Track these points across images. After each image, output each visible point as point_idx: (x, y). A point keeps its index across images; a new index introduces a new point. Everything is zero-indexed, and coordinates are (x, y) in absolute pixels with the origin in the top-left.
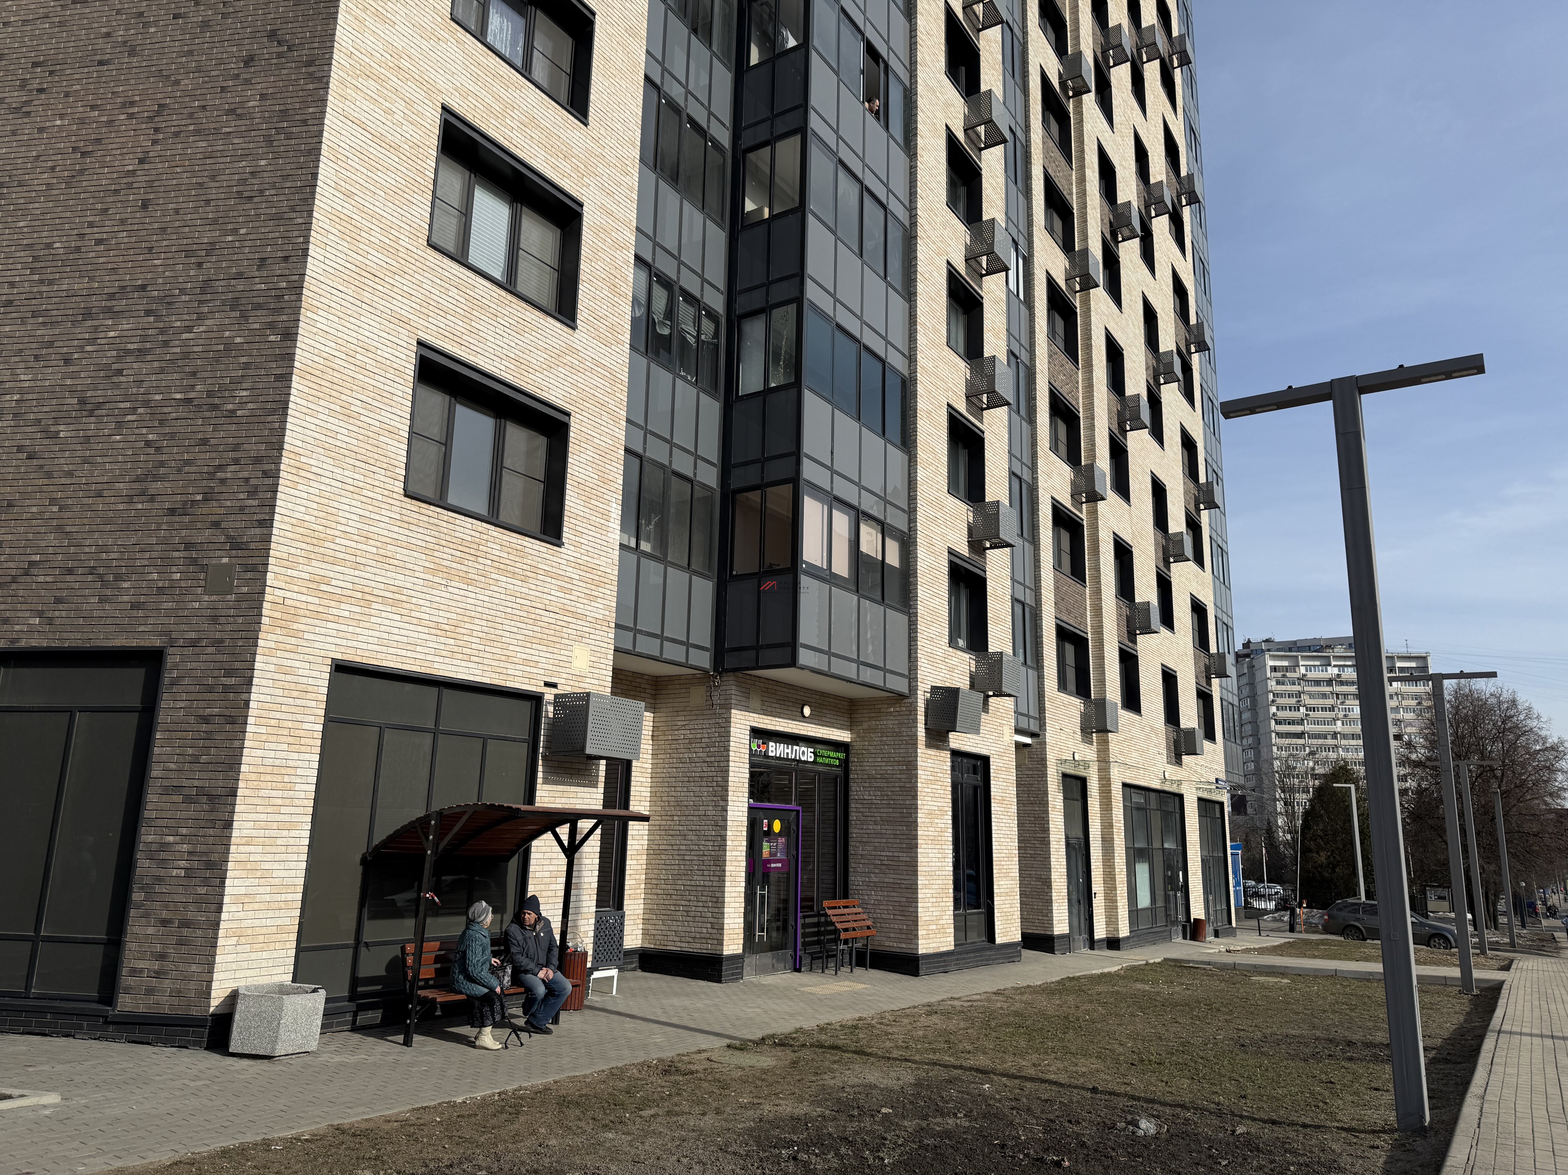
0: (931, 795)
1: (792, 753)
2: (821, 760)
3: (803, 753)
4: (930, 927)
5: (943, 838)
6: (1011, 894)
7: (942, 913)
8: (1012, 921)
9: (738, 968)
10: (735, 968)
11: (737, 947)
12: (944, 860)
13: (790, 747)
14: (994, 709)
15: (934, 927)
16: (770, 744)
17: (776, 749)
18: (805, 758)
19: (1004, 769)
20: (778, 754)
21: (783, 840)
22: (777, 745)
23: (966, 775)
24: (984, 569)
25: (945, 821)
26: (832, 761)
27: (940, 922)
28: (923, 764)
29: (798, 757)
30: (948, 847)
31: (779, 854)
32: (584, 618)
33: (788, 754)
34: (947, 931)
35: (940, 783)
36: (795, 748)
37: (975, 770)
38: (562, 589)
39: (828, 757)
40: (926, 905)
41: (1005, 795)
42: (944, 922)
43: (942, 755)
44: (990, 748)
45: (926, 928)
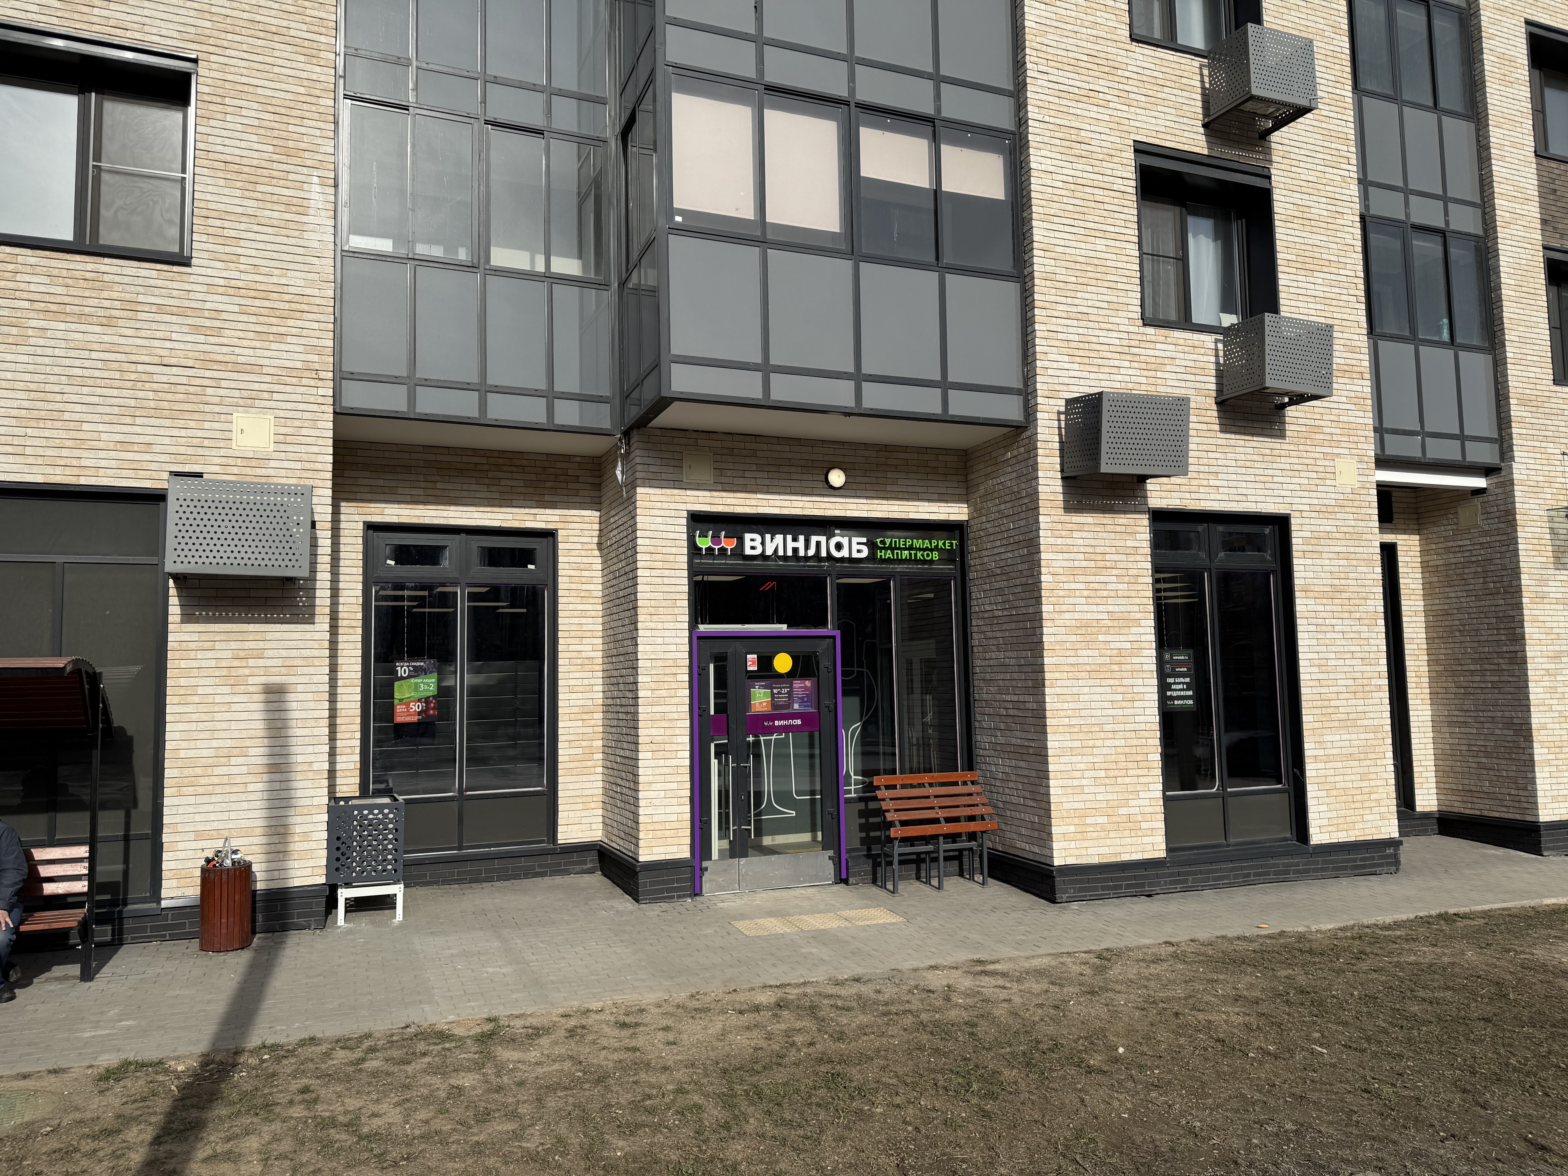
0: (1086, 593)
1: (807, 547)
2: (889, 555)
3: (839, 547)
4: (1089, 820)
5: (1129, 667)
6: (1362, 756)
7: (1126, 796)
8: (1367, 804)
9: (678, 881)
10: (672, 881)
11: (674, 849)
12: (1129, 704)
13: (802, 538)
14: (1303, 429)
15: (1100, 820)
16: (748, 536)
17: (763, 543)
18: (845, 553)
19: (1338, 535)
20: (769, 552)
21: (808, 683)
22: (768, 537)
23: (1222, 554)
24: (1265, 172)
25: (1131, 638)
26: (919, 555)
27: (1122, 811)
28: (1059, 541)
29: (824, 554)
30: (1140, 682)
31: (796, 706)
32: (255, 368)
33: (795, 550)
34: (1144, 825)
35: (1114, 572)
36: (814, 539)
37: (1255, 543)
38: (196, 329)
39: (911, 548)
40: (1076, 782)
41: (1343, 582)
42: (1132, 811)
43: (1121, 521)
44: (1289, 500)
45: (1076, 821)
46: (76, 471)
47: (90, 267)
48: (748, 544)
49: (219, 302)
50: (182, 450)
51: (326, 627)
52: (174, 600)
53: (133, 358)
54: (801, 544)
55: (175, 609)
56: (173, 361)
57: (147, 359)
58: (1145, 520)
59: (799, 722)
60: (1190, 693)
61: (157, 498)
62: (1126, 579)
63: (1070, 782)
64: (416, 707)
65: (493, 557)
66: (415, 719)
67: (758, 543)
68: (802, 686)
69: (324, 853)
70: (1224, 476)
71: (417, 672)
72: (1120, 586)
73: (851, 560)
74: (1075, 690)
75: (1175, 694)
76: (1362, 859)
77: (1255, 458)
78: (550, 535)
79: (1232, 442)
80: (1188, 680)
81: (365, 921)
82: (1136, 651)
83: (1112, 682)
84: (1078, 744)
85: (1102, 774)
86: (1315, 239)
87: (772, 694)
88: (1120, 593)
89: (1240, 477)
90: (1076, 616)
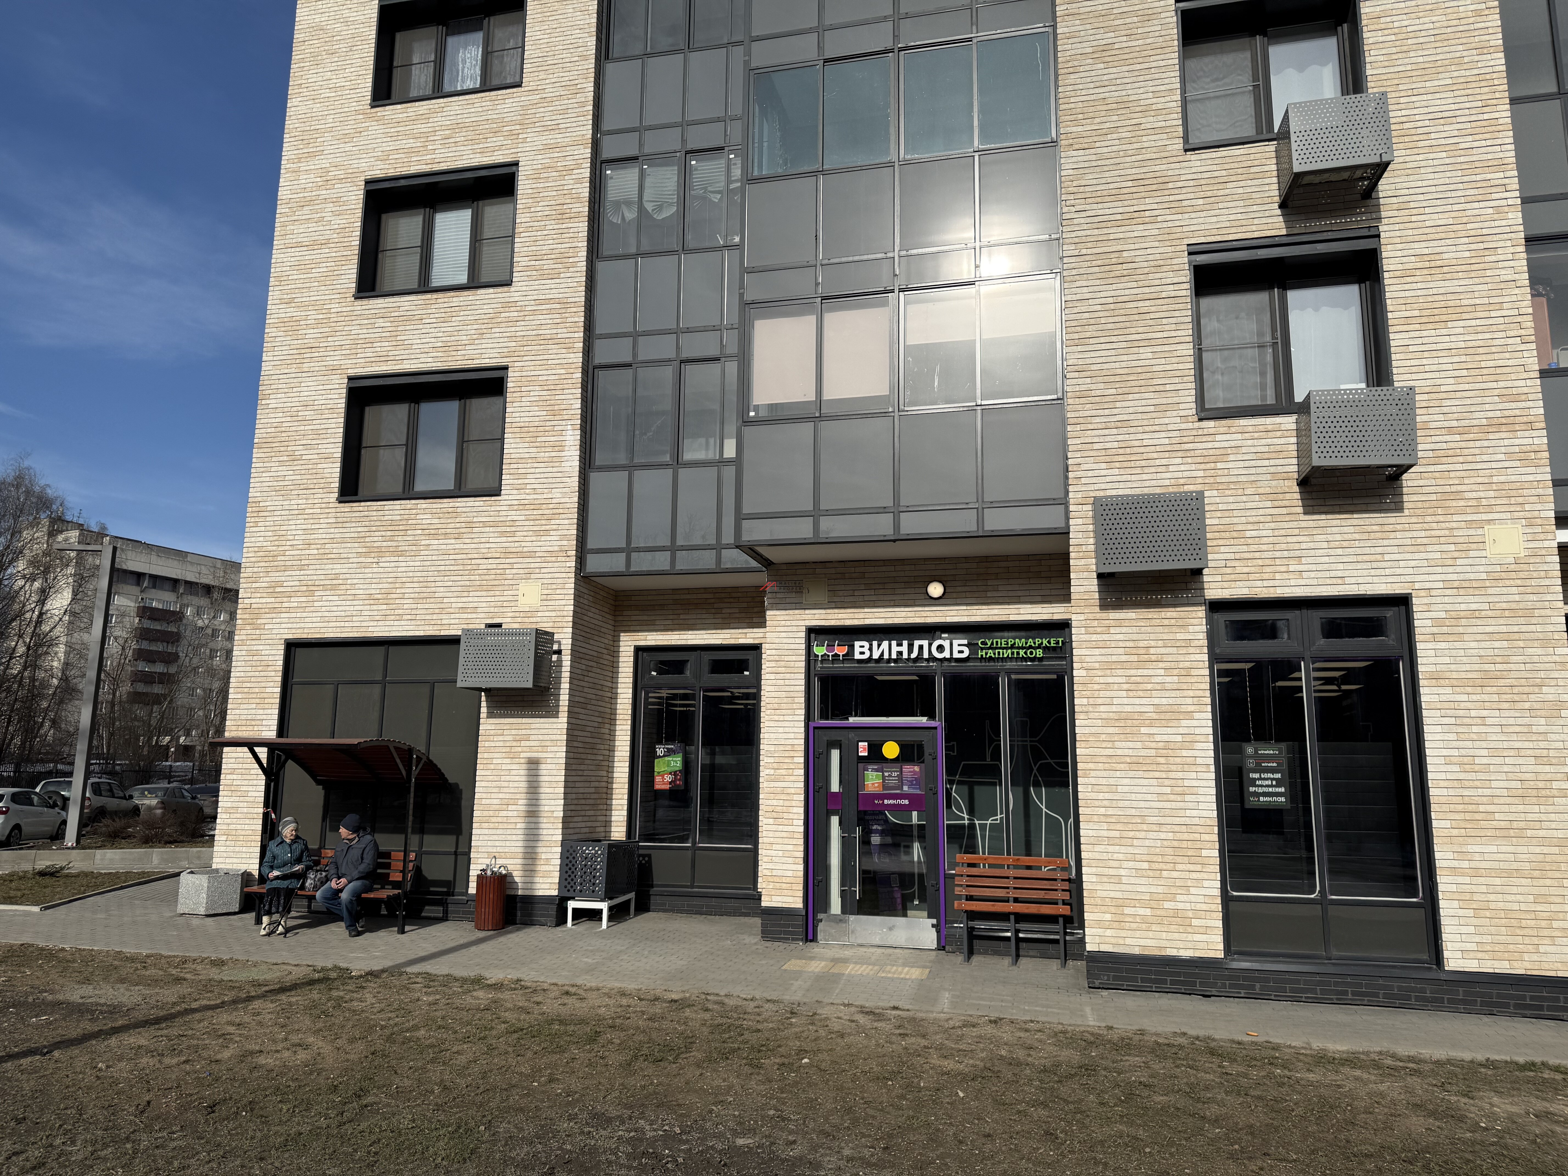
0: (1125, 686)
1: (910, 651)
2: (990, 653)
3: (940, 648)
4: (1127, 911)
5: (1178, 760)
6: (1536, 874)
7: (1173, 890)
8: (1546, 933)
9: (793, 926)
10: (788, 926)
11: (790, 899)
12: (1179, 798)
13: (905, 643)
14: (1434, 497)
15: (1142, 911)
16: (857, 644)
17: (871, 649)
18: (946, 654)
19: (1490, 613)
20: (876, 656)
21: (917, 769)
22: (875, 643)
23: (1323, 641)
24: (1373, 232)
25: (1181, 730)
26: (1022, 652)
27: (1167, 905)
28: (1094, 637)
29: (926, 655)
30: (1194, 775)
31: (905, 788)
32: (532, 554)
33: (900, 653)
34: (1195, 922)
35: (1161, 665)
36: (917, 643)
37: (1373, 628)
38: (503, 534)
39: (1012, 647)
40: (1112, 872)
41: (1499, 667)
42: (1180, 906)
43: (1169, 615)
44: (1408, 579)
45: (1113, 910)
46: (439, 627)
47: (451, 505)
48: (857, 649)
49: (514, 515)
50: (492, 610)
51: (565, 720)
52: (484, 704)
53: (470, 556)
54: (904, 648)
55: (484, 710)
56: (489, 555)
57: (476, 556)
58: (1200, 612)
59: (907, 802)
60: (1282, 790)
61: (454, 641)
62: (1175, 672)
63: (1106, 871)
64: (668, 778)
65: (719, 667)
66: (668, 787)
67: (866, 650)
68: (911, 770)
69: (557, 874)
70: (1310, 560)
71: (669, 752)
72: (1168, 679)
73: (951, 659)
74: (1112, 781)
75: (1260, 790)
76: (1532, 998)
77: (1357, 536)
78: (756, 648)
79: (1321, 523)
80: (1278, 776)
81: (586, 926)
82: (1189, 743)
83: (1157, 775)
84: (1117, 834)
85: (1145, 865)
86: (1452, 286)
87: (884, 777)
88: (1168, 686)
89: (1332, 559)
90: (1114, 708)
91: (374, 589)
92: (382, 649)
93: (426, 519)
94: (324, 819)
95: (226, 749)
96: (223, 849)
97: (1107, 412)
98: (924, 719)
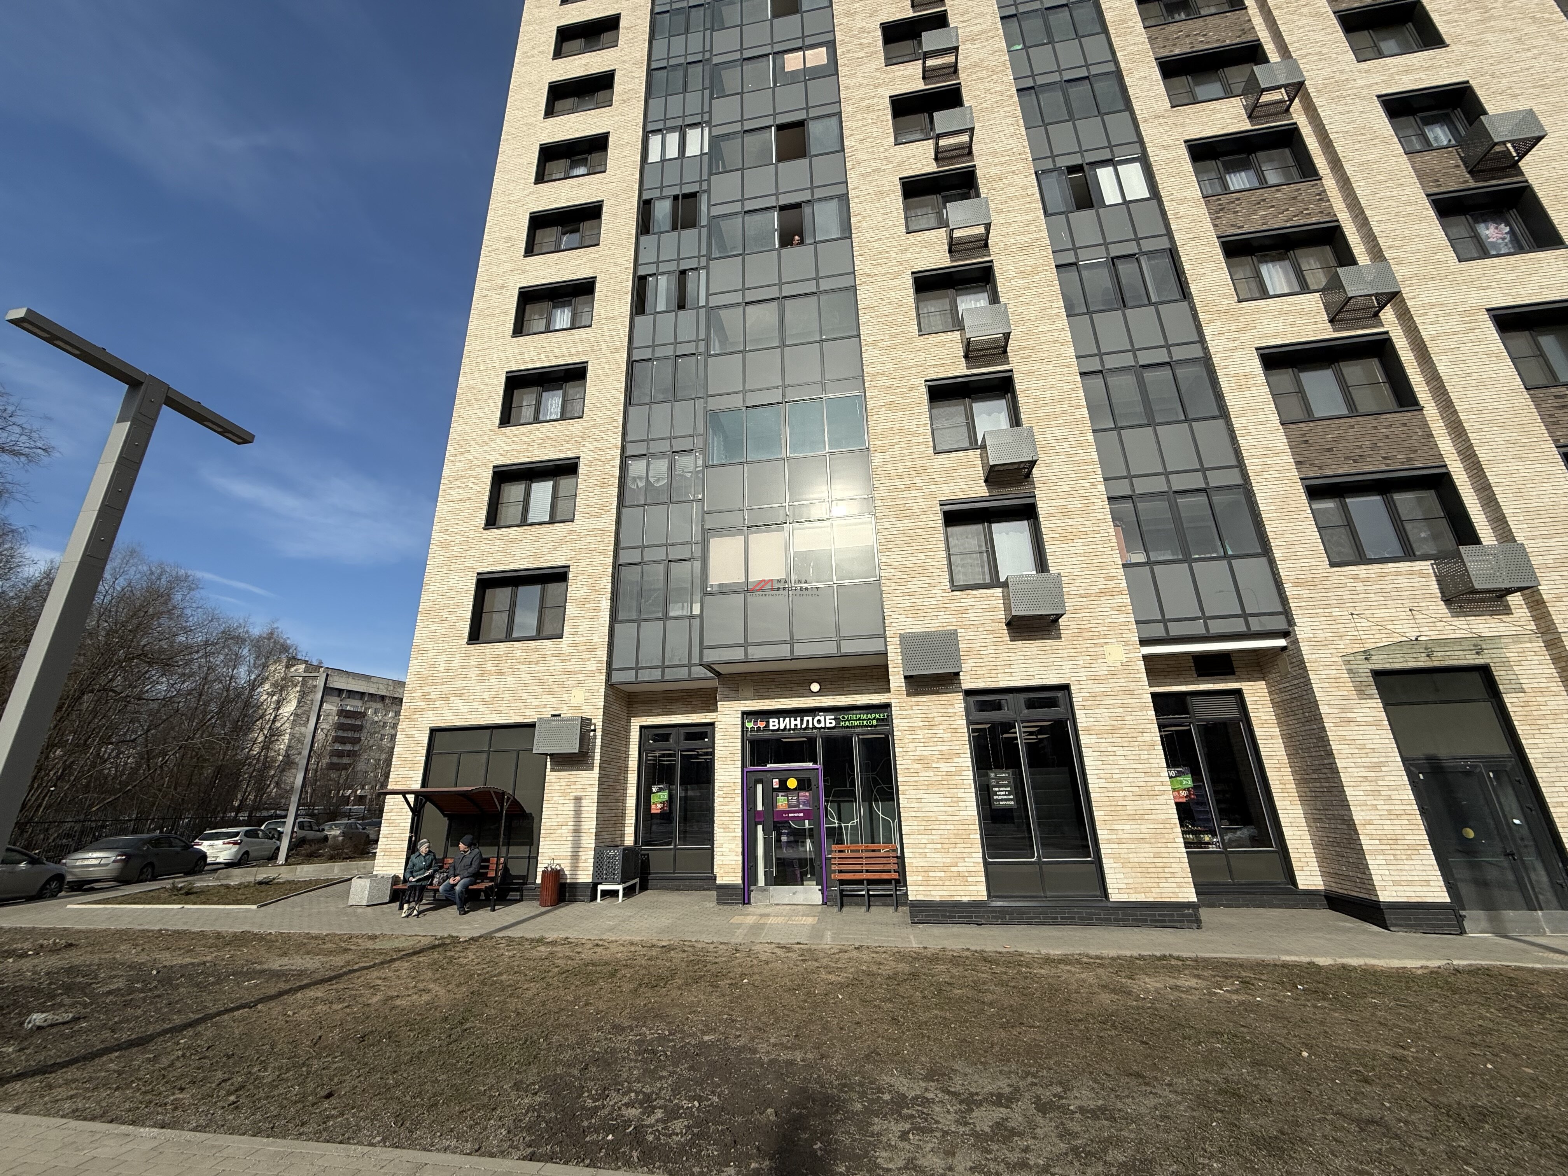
0: (923, 740)
1: (802, 723)
2: (847, 723)
3: (819, 721)
4: (931, 874)
5: (954, 782)
6: (1153, 840)
7: (956, 860)
8: (1162, 875)
9: (736, 895)
10: (733, 895)
11: (734, 878)
12: (955, 804)
13: (799, 719)
14: (1076, 631)
15: (939, 874)
16: (771, 720)
17: (779, 723)
18: (822, 725)
19: (1112, 693)
20: (782, 727)
21: (807, 794)
22: (781, 720)
23: (1026, 711)
24: (1032, 495)
25: (955, 765)
26: (865, 722)
27: (953, 869)
28: (904, 712)
29: (811, 726)
30: (963, 790)
31: (801, 806)
32: (580, 672)
33: (796, 725)
34: (969, 879)
35: (941, 727)
36: (805, 719)
37: (1052, 703)
38: (563, 661)
39: (859, 719)
40: (921, 851)
41: (1119, 723)
42: (960, 869)
43: (944, 698)
44: (1068, 675)
45: (923, 874)
46: (523, 718)
47: (534, 644)
48: (771, 724)
49: (571, 650)
50: (556, 706)
51: (598, 772)
52: (549, 763)
53: (544, 674)
54: (798, 722)
55: (549, 767)
56: (555, 673)
57: (547, 674)
58: (960, 696)
59: (802, 815)
60: (1011, 797)
61: (532, 725)
62: (949, 731)
63: (918, 850)
64: (660, 806)
65: (690, 737)
66: (659, 811)
67: (776, 723)
68: (804, 795)
69: (592, 868)
70: (1016, 666)
71: (660, 790)
72: (945, 735)
73: (825, 728)
74: (918, 796)
75: (1000, 798)
76: (1160, 915)
77: (1039, 653)
78: (712, 724)
79: (1020, 646)
80: (1009, 789)
81: (609, 900)
82: (959, 772)
83: (943, 791)
84: (922, 828)
85: (939, 846)
86: (1074, 521)
87: (788, 800)
88: (946, 739)
89: (1027, 665)
90: (917, 753)
91: (486, 695)
92: (489, 731)
93: (519, 653)
94: (447, 839)
95: (388, 797)
96: (381, 861)
97: (903, 587)
98: (811, 764)
